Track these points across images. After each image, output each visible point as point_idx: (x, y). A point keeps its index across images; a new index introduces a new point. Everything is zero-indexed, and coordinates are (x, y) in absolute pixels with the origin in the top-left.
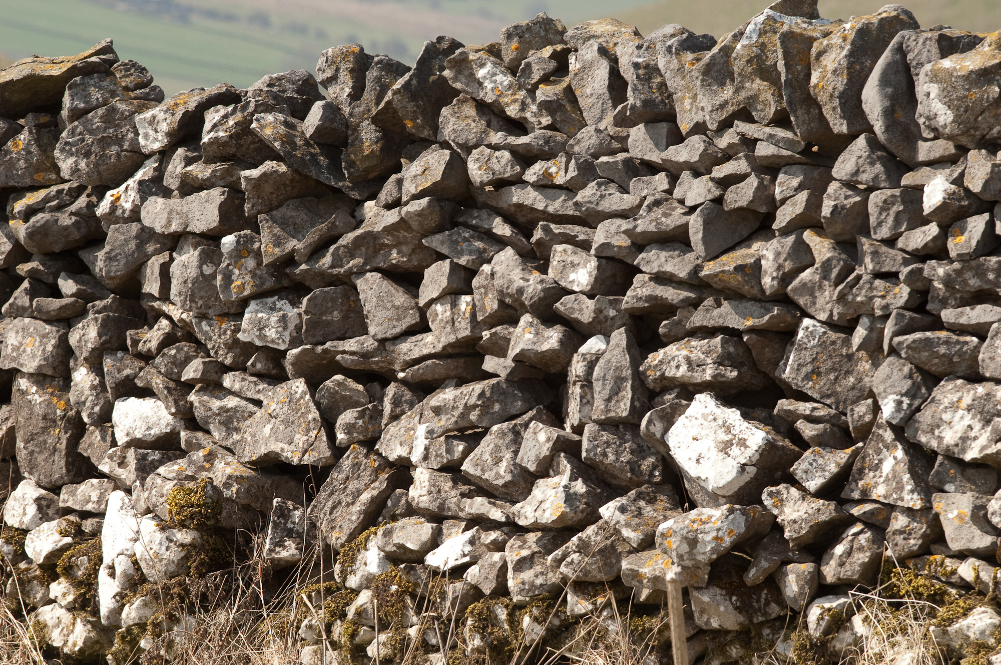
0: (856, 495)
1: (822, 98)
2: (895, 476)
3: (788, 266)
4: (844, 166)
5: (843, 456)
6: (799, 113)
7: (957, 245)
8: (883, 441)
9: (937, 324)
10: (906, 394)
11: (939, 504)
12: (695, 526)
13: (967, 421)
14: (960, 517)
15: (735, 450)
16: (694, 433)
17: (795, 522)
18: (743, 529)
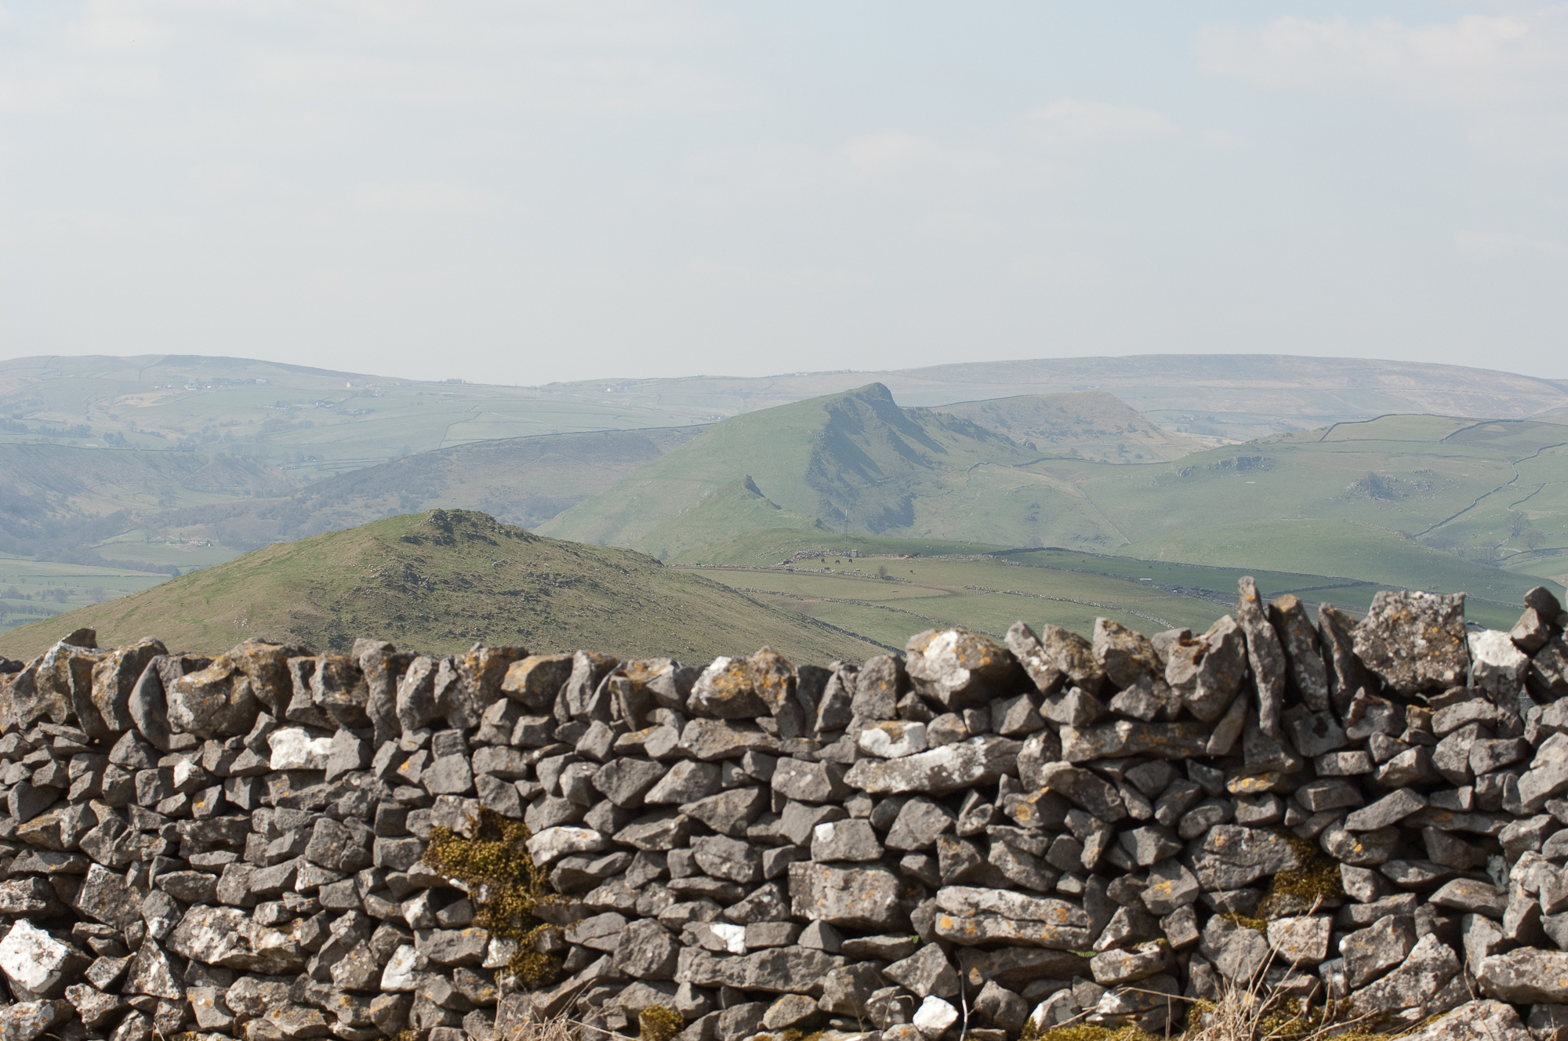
0: (133, 990)
1: (101, 705)
2: (160, 975)
3: (79, 826)
4: (117, 753)
5: (122, 962)
6: (85, 715)
7: (200, 808)
8: (151, 951)
9: (187, 866)
10: (166, 917)
11: (191, 995)
12: (18, 1015)
13: (210, 935)
14: (206, 1004)
15: (45, 960)
16: (16, 947)
17: (89, 1011)
18: (52, 1017)
